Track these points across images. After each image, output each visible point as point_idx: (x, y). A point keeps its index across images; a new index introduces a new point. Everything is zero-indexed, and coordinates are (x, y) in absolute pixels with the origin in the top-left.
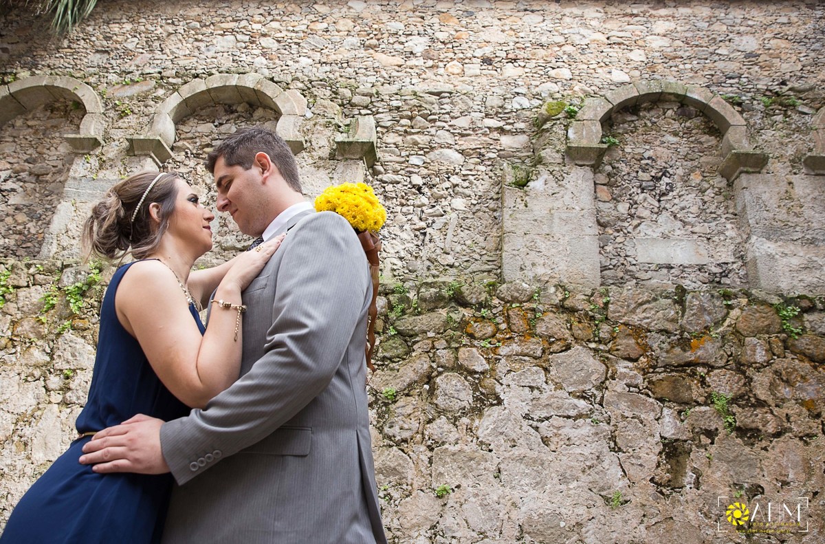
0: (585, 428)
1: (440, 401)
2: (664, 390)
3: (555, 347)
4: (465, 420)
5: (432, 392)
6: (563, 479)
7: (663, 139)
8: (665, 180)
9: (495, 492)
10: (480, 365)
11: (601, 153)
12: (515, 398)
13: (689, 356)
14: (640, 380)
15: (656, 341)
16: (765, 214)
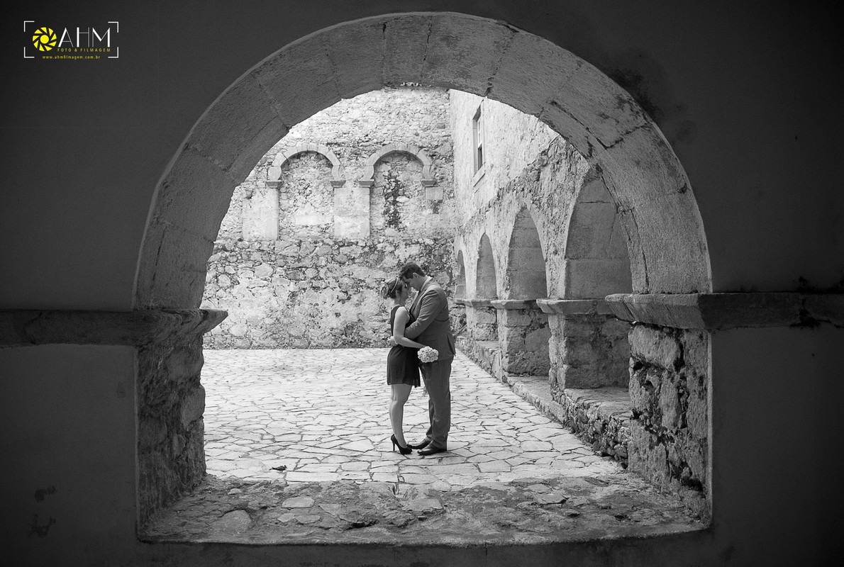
0: (266, 290)
1: (220, 284)
2: (291, 276)
3: (256, 264)
4: (228, 290)
5: (217, 281)
6: (259, 306)
7: (309, 170)
8: (309, 189)
9: (238, 311)
10: (232, 271)
11: (279, 183)
12: (244, 282)
13: (300, 265)
14: (284, 274)
15: (290, 260)
16: (340, 206)
